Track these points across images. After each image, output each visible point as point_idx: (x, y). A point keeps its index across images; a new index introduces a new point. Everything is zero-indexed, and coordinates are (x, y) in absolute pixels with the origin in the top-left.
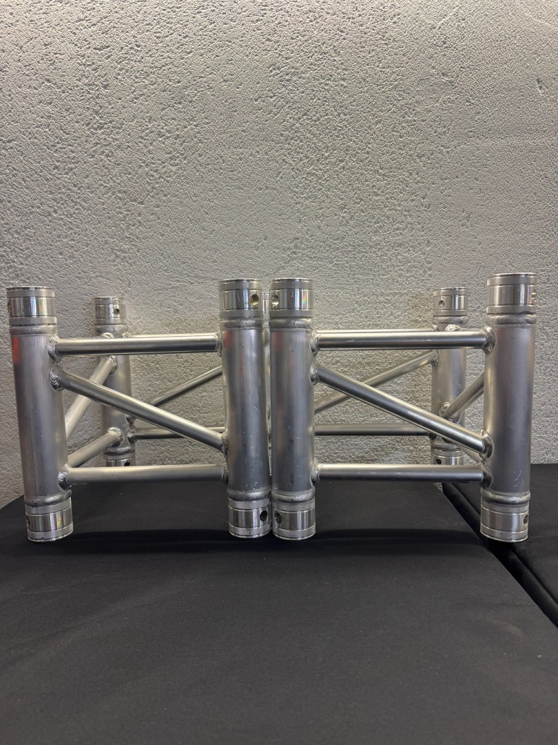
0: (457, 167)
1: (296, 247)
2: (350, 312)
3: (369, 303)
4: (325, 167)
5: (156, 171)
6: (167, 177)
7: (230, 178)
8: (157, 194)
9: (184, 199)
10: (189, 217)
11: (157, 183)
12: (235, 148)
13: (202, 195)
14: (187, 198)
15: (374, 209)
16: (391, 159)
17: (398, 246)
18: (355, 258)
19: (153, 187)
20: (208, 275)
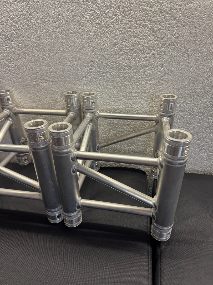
0: (184, 19)
1: (91, 66)
2: (119, 101)
3: (129, 97)
4: (106, 19)
5: (16, 23)
6: (22, 26)
7: (55, 27)
8: (19, 36)
9: (33, 39)
10: (36, 49)
11: (18, 30)
12: (55, 8)
13: (41, 37)
14: (34, 38)
15: (133, 45)
16: (145, 14)
17: (146, 67)
18: (122, 73)
19: (16, 32)
20: (49, 79)
